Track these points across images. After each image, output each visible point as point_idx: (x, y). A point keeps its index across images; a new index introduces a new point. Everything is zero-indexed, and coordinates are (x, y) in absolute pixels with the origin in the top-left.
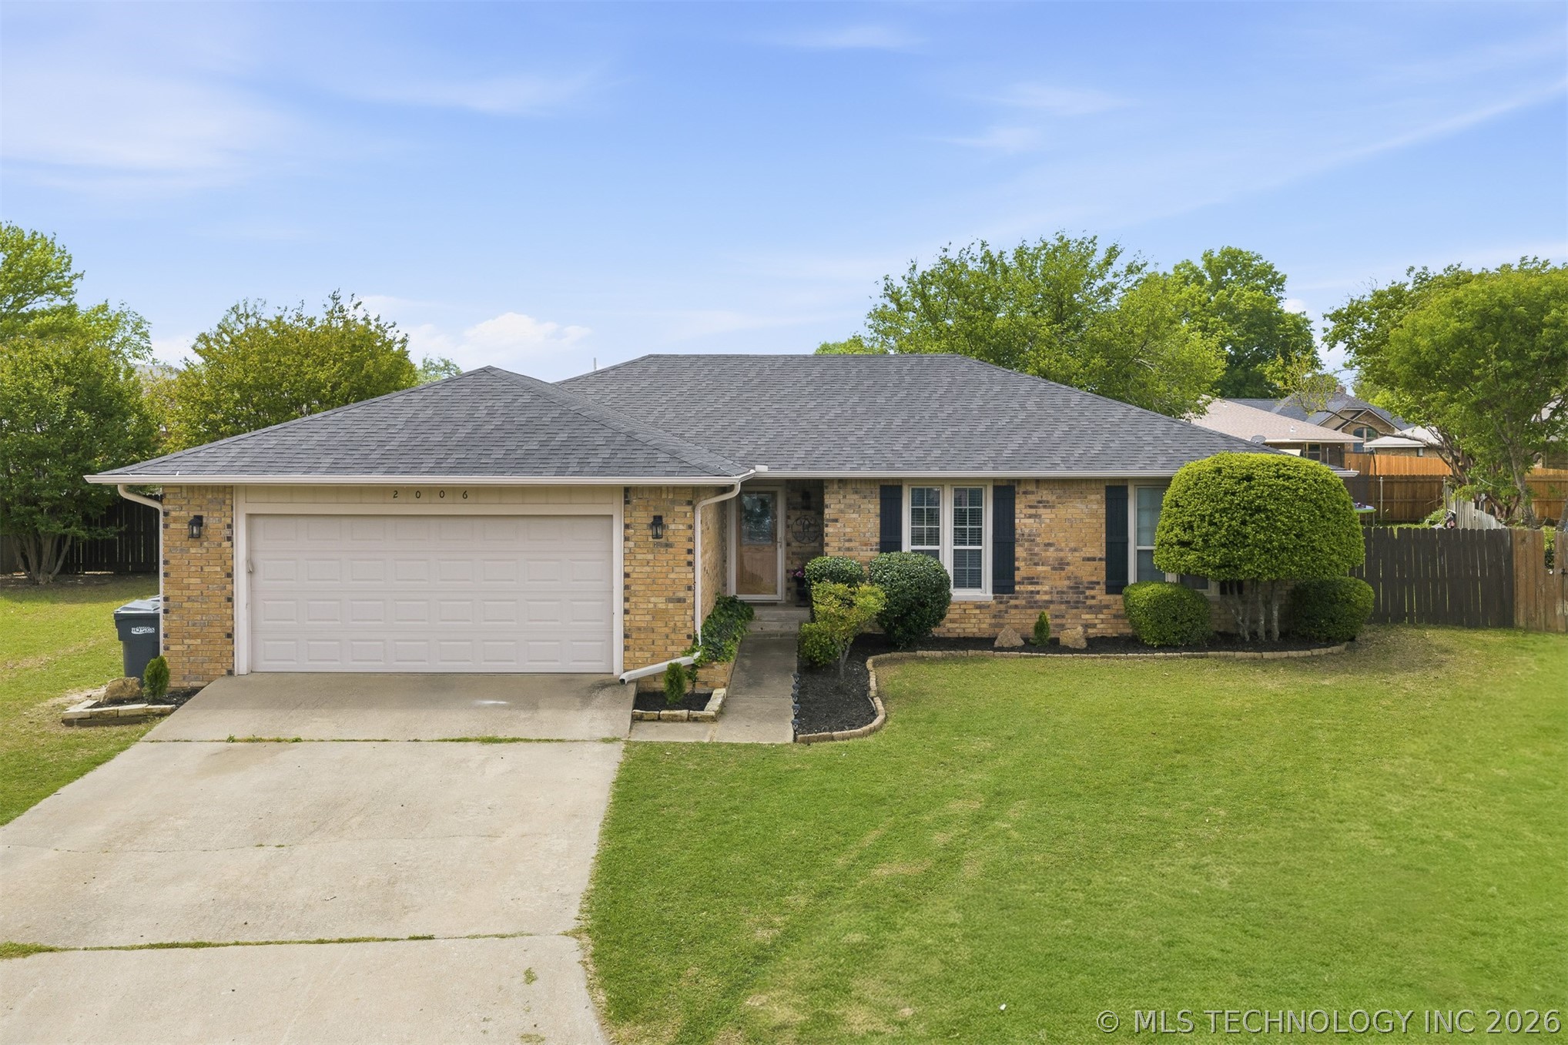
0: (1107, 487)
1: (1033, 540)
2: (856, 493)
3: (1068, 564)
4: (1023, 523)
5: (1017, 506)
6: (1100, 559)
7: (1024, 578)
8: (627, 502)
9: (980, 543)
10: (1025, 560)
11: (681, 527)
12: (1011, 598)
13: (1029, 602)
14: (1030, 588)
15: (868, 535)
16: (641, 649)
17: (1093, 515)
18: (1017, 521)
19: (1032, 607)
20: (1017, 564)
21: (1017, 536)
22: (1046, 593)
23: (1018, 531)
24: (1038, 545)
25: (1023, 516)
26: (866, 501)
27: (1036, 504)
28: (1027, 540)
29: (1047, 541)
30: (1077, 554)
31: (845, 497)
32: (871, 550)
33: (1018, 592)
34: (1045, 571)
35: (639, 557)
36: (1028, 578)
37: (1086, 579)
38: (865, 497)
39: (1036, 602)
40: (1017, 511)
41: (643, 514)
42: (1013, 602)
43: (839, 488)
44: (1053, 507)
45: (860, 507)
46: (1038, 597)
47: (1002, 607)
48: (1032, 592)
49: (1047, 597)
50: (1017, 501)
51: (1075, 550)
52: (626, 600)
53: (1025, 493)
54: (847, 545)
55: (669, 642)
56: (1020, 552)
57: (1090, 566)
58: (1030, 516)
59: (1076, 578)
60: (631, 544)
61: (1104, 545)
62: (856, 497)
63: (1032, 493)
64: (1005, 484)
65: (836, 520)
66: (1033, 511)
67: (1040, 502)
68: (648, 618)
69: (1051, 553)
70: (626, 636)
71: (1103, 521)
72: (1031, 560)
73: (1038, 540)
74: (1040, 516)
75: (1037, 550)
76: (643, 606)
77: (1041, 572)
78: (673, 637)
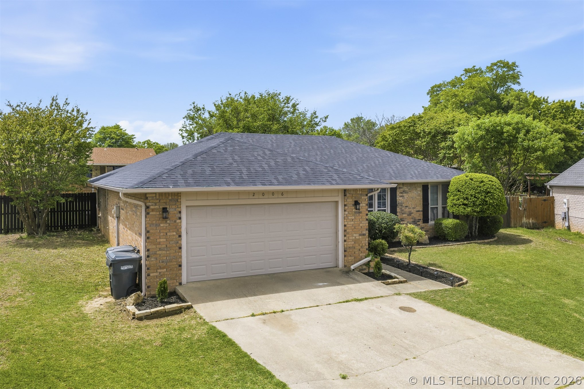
0: (423, 185)
3: (412, 213)
4: (399, 199)
5: (397, 193)
6: (421, 211)
8: (345, 195)
9: (385, 207)
10: (400, 212)
11: (364, 205)
14: (401, 222)
16: (351, 256)
17: (419, 195)
18: (397, 198)
21: (397, 204)
22: (406, 224)
23: (398, 202)
25: (399, 196)
28: (400, 205)
29: (406, 205)
30: (414, 210)
35: (349, 218)
36: (401, 219)
37: (417, 218)
40: (397, 195)
41: (351, 200)
44: (408, 193)
50: (397, 191)
51: (414, 208)
52: (345, 236)
53: (399, 188)
55: (360, 252)
56: (398, 209)
57: (418, 213)
58: (401, 197)
59: (414, 218)
60: (347, 213)
61: (422, 206)
63: (401, 188)
66: (402, 195)
67: (404, 191)
68: (353, 243)
69: (407, 210)
70: (345, 251)
71: (422, 197)
73: (403, 205)
74: (404, 196)
75: (403, 208)
76: (351, 238)
77: (405, 216)
78: (361, 250)
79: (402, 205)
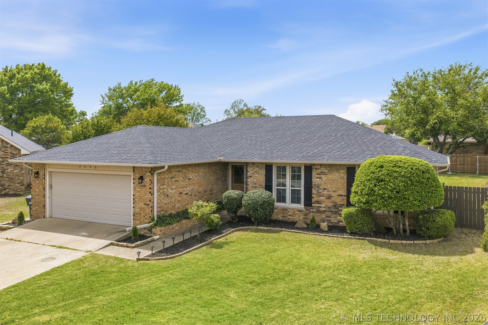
0: (347, 167)
2: (258, 167)
3: (332, 197)
4: (315, 180)
5: (313, 174)
6: (345, 196)
8: (134, 171)
9: (300, 187)
10: (316, 194)
11: (148, 180)
12: (311, 208)
14: (318, 205)
15: (261, 182)
16: (137, 220)
17: (342, 178)
18: (313, 179)
20: (313, 196)
22: (324, 207)
23: (313, 183)
24: (321, 189)
27: (320, 173)
28: (317, 187)
29: (324, 188)
30: (335, 193)
31: (254, 168)
33: (313, 206)
35: (137, 189)
36: (317, 201)
37: (339, 203)
38: (260, 169)
41: (138, 175)
43: (252, 165)
44: (327, 175)
45: (259, 172)
46: (321, 209)
47: (308, 212)
50: (313, 172)
51: (335, 191)
52: (134, 203)
53: (316, 169)
54: (255, 185)
57: (340, 198)
59: (335, 202)
60: (135, 185)
61: (346, 190)
63: (319, 169)
64: (309, 165)
65: (251, 177)
66: (319, 176)
68: (139, 210)
69: (325, 192)
70: (134, 215)
71: (346, 181)
73: (321, 187)
74: (322, 178)
75: (320, 191)
76: (138, 206)
77: (322, 199)
78: (145, 217)
79: (319, 187)
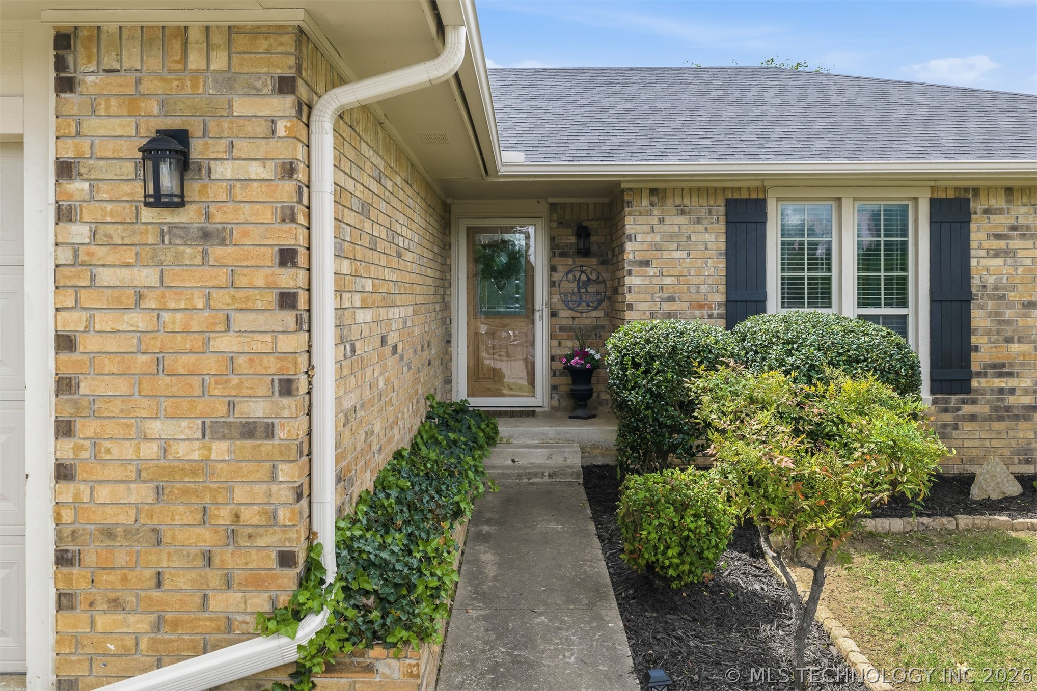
1: (1002, 298)
2: (683, 213)
4: (985, 266)
5: (973, 236)
7: (985, 366)
8: (65, 85)
9: (903, 303)
10: (988, 332)
12: (964, 402)
13: (996, 409)
14: (998, 383)
15: (704, 289)
18: (973, 262)
19: (1001, 419)
20: (974, 340)
21: (974, 290)
22: (1026, 392)
23: (975, 281)
24: (1011, 306)
25: (983, 253)
26: (701, 227)
27: (1006, 232)
28: (991, 298)
29: (1026, 299)
31: (661, 221)
32: (710, 316)
33: (977, 391)
34: (1024, 354)
36: (994, 366)
38: (699, 221)
39: (1008, 409)
40: (974, 245)
41: (124, 126)
42: (967, 409)
43: (652, 205)
45: (689, 238)
46: (1011, 400)
47: (948, 418)
48: (1001, 391)
49: (1028, 400)
50: (973, 226)
52: (64, 429)
53: (986, 212)
54: (666, 307)
56: (979, 318)
58: (997, 254)
60: (79, 232)
62: (682, 220)
63: (1000, 212)
64: (951, 195)
65: (646, 263)
66: (1002, 244)
67: (1013, 228)
70: (63, 559)
72: (998, 332)
73: (1012, 296)
74: (1015, 252)
75: (1009, 314)
77: (1018, 354)
